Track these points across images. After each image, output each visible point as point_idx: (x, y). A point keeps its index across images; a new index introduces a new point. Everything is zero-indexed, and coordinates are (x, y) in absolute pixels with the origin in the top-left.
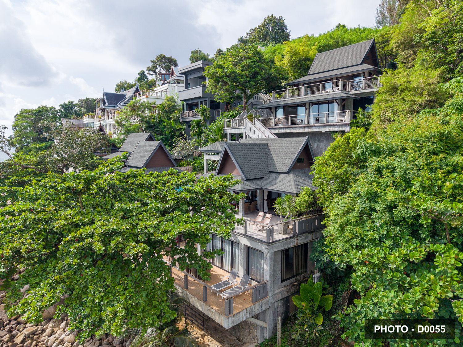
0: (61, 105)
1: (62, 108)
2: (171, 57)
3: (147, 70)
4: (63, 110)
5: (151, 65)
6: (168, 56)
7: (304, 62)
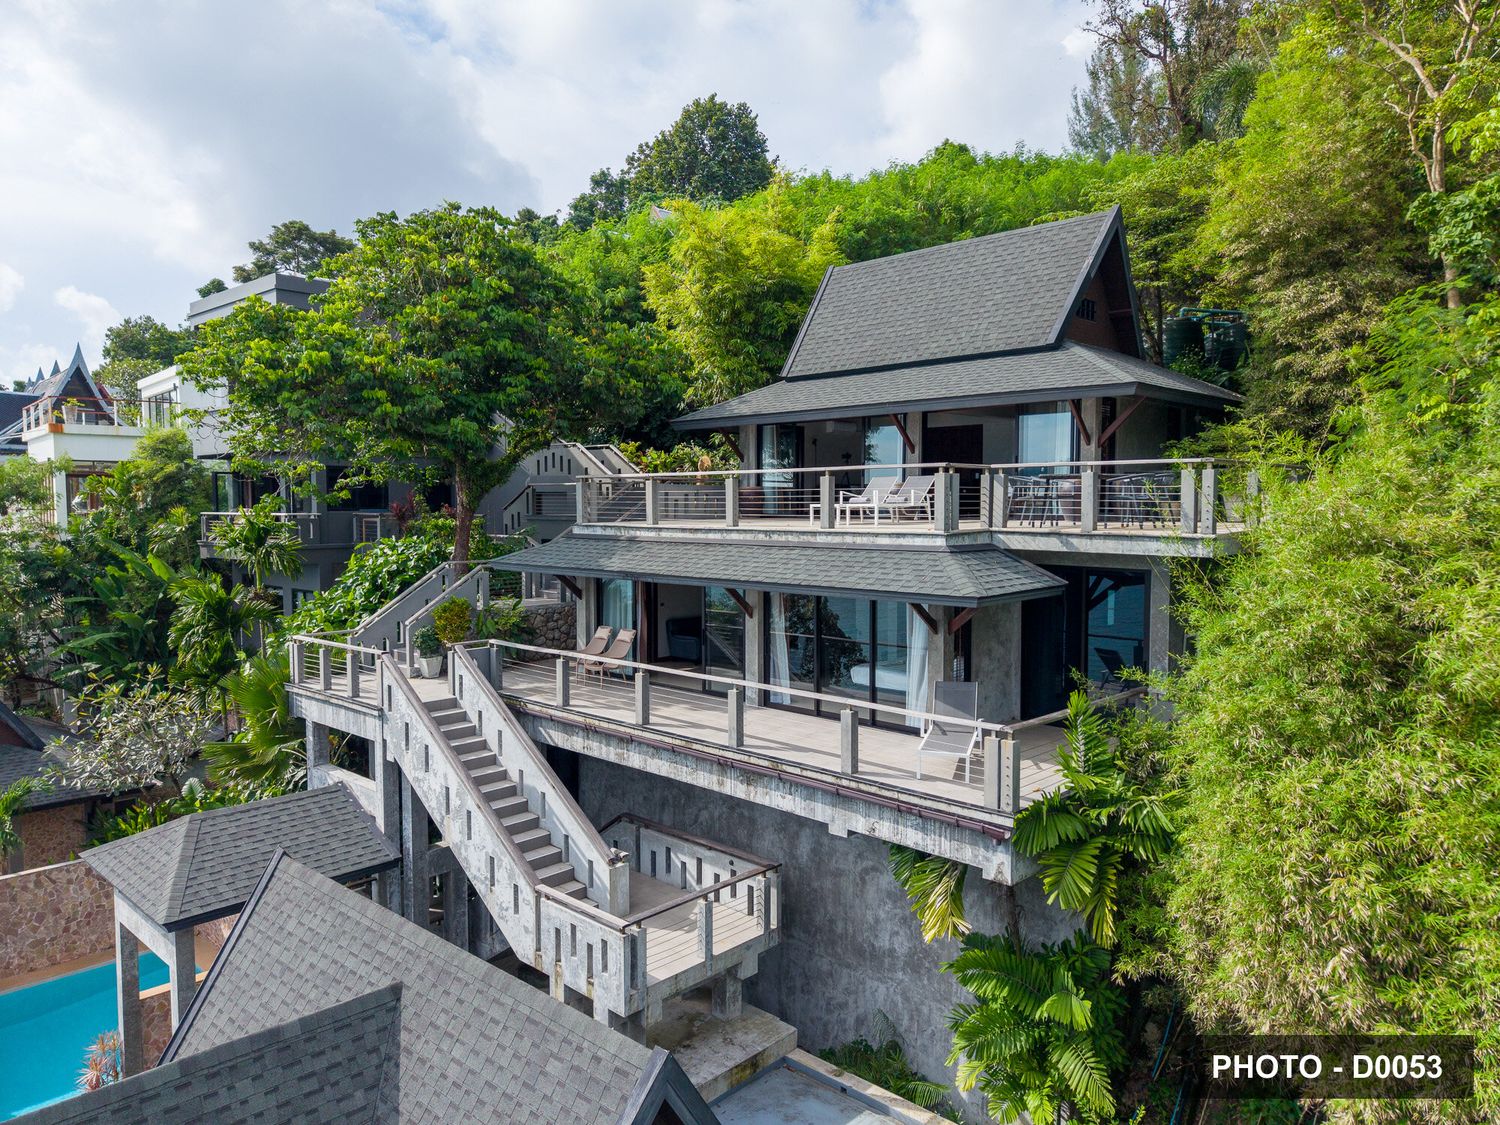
2: (333, 233)
5: (248, 260)
6: (318, 228)
7: (770, 305)
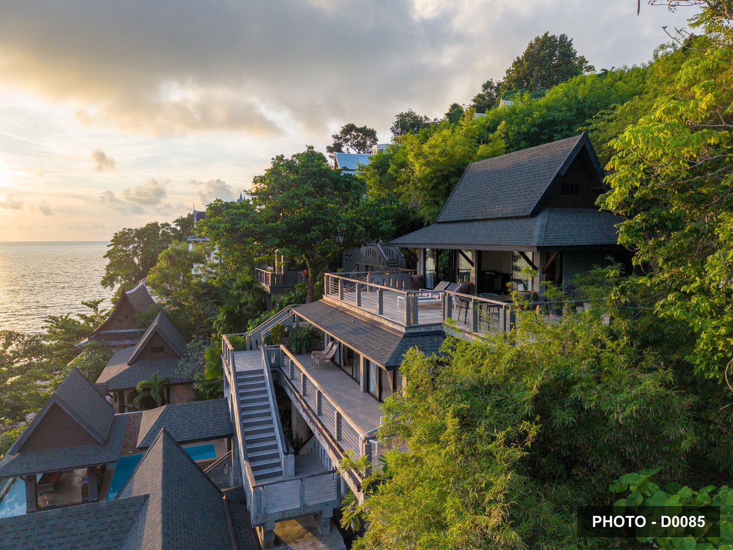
0: (177, 221)
1: (177, 225)
2: (365, 127)
3: (328, 152)
4: (179, 228)
5: (331, 142)
6: (359, 125)
